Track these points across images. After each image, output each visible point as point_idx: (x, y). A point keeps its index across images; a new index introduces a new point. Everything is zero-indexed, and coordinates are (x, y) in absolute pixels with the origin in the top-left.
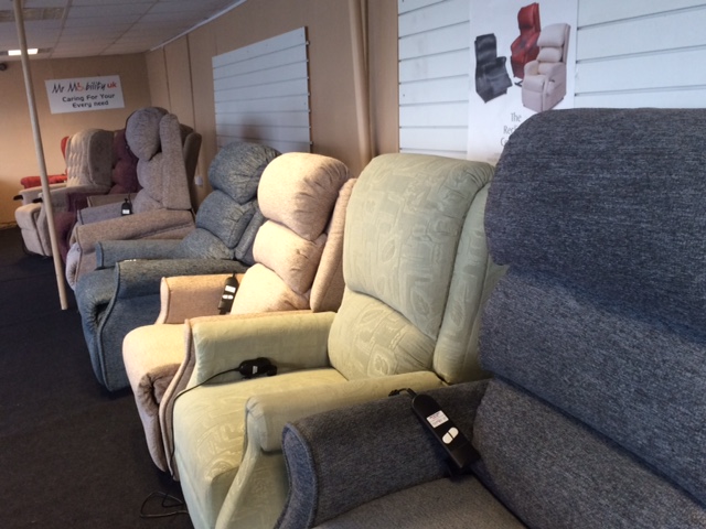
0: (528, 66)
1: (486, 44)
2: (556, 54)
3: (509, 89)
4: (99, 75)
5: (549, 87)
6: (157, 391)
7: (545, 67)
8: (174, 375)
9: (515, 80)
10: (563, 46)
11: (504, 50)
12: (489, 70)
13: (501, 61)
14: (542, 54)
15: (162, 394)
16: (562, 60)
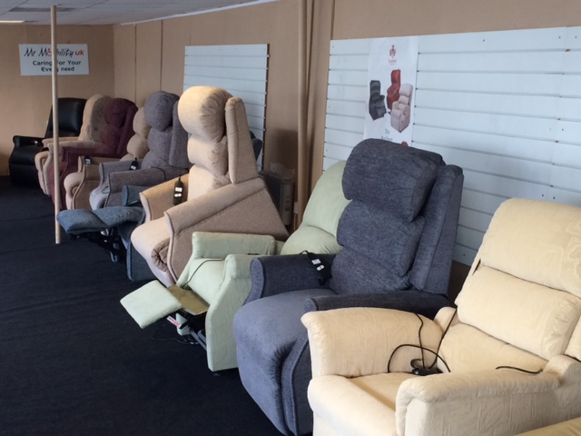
0: (394, 103)
1: (375, 86)
2: (406, 99)
3: (385, 115)
4: (69, 43)
5: (403, 118)
6: (162, 258)
7: (402, 106)
8: (168, 245)
9: (388, 110)
10: (410, 97)
11: (384, 92)
12: (376, 101)
13: (382, 97)
14: (401, 98)
15: (166, 257)
16: (409, 104)
